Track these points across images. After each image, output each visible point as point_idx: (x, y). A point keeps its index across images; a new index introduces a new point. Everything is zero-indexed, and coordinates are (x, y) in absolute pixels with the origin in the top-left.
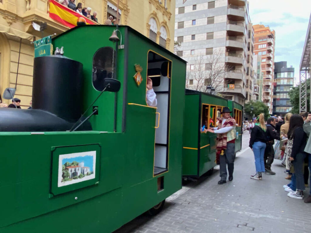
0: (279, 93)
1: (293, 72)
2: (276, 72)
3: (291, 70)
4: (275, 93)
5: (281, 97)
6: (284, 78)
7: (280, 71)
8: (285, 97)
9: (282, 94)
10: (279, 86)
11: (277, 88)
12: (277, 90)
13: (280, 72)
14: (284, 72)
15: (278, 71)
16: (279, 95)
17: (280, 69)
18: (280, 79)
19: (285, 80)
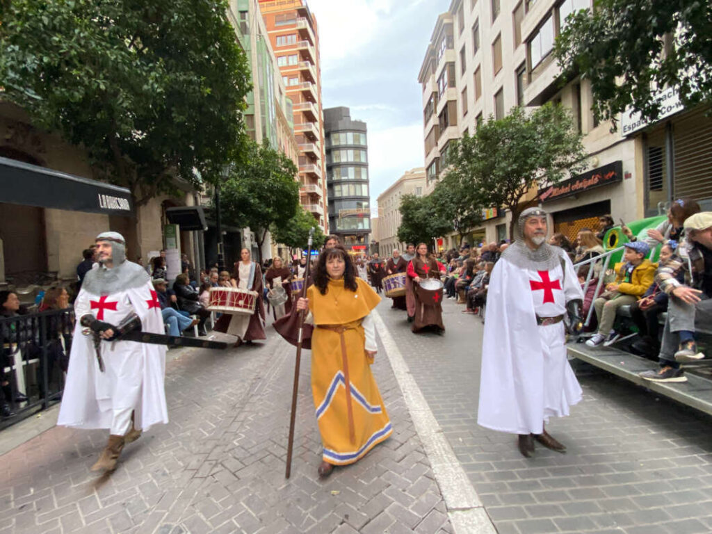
0: (339, 183)
1: (365, 132)
2: (328, 130)
3: (359, 128)
4: (331, 185)
5: (345, 194)
6: (347, 147)
7: (336, 129)
8: (352, 194)
9: (345, 188)
10: (339, 165)
11: (335, 171)
12: (335, 175)
13: (337, 131)
14: (345, 131)
15: (333, 129)
16: (340, 189)
17: (336, 125)
18: (338, 148)
19: (351, 152)
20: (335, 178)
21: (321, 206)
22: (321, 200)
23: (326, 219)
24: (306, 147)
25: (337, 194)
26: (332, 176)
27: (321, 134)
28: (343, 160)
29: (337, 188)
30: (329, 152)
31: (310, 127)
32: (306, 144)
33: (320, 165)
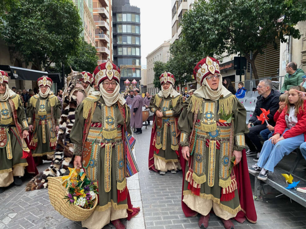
0: (121, 46)
1: (139, 14)
2: (114, 11)
3: (135, 11)
5: (125, 53)
6: (127, 23)
7: (120, 11)
8: (129, 54)
9: (125, 49)
10: (121, 34)
11: (118, 38)
12: (118, 41)
13: (121, 13)
14: (126, 13)
15: (118, 11)
16: (121, 50)
17: (121, 8)
18: (121, 23)
19: (129, 26)
20: (119, 43)
22: (109, 57)
24: (100, 23)
25: (120, 54)
26: (117, 41)
28: (124, 31)
29: (119, 49)
30: (115, 25)
31: (103, 10)
32: (100, 21)
33: (109, 35)
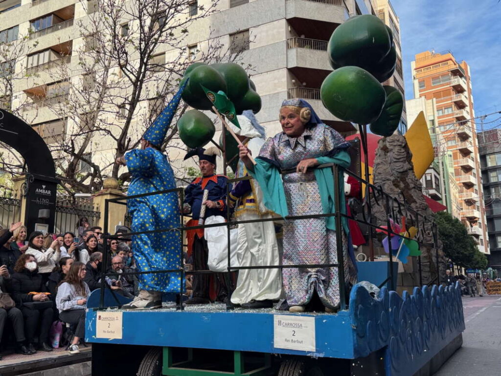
0: (499, 201)
4: (489, 203)
7: (491, 152)
10: (496, 185)
11: (493, 190)
12: (493, 194)
13: (493, 154)
15: (488, 152)
17: (492, 148)
20: (494, 197)
21: (480, 227)
22: (480, 221)
23: (485, 238)
27: (477, 162)
29: (496, 206)
